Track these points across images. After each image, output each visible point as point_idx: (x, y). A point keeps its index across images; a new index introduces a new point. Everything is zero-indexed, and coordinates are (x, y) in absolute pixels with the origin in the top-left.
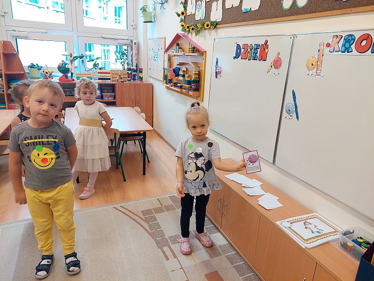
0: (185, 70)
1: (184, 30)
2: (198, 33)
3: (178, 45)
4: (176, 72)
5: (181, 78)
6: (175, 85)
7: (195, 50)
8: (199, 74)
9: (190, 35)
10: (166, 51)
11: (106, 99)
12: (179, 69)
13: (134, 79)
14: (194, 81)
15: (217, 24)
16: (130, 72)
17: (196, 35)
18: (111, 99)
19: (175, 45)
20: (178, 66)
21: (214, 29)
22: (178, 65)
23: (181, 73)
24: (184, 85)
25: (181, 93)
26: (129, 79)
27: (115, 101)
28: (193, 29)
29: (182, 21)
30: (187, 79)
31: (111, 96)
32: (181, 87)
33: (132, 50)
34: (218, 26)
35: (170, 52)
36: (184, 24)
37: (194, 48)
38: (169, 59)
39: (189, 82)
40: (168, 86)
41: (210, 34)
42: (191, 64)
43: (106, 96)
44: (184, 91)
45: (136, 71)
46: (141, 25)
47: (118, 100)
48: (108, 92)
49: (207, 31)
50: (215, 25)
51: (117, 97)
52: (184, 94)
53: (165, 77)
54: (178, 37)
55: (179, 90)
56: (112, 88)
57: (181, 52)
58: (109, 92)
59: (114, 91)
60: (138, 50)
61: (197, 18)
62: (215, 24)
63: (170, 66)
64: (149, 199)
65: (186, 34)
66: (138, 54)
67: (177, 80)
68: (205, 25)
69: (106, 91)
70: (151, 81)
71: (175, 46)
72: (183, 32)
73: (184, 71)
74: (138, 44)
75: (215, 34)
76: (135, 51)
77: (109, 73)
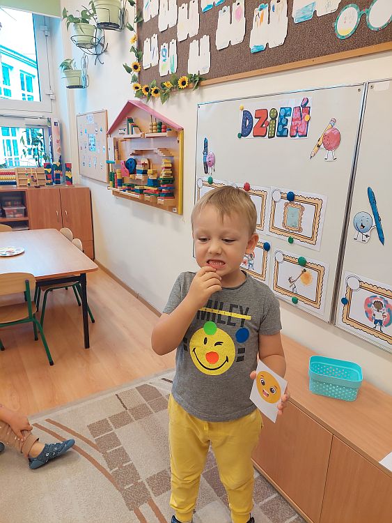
0: (147, 162)
1: (139, 94)
2: (165, 97)
3: (131, 120)
4: (131, 167)
5: (139, 176)
6: (130, 188)
7: (162, 126)
8: (173, 168)
9: (150, 103)
10: (110, 132)
11: (10, 217)
12: (135, 162)
13: (58, 182)
14: (165, 181)
15: (201, 79)
16: (49, 170)
17: (163, 102)
18: (19, 217)
19: (126, 122)
20: (133, 157)
21: (196, 88)
22: (133, 154)
23: (139, 167)
24: (145, 187)
25: (142, 201)
26: (49, 181)
27: (26, 219)
28: (156, 92)
29: (134, 80)
30: (151, 177)
31: (19, 211)
32: (141, 192)
33: (50, 134)
34: (203, 83)
35: (117, 134)
36: (138, 85)
37: (161, 124)
38: (117, 146)
39: (155, 183)
40: (118, 190)
41: (189, 99)
42: (158, 151)
43: (9, 211)
44: (147, 197)
45: (60, 168)
46: (63, 92)
47: (31, 218)
48: (13, 205)
49: (182, 94)
50: (198, 82)
51: (30, 213)
52: (147, 202)
53: (111, 176)
54: (129, 107)
55: (138, 196)
56: (21, 197)
57: (137, 133)
58: (16, 206)
59: (23, 203)
60: (61, 134)
61: (163, 73)
62: (197, 79)
63: (119, 158)
64: (101, 398)
65: (144, 101)
66: (61, 141)
67: (133, 180)
68: (180, 82)
69: (9, 203)
70: (88, 184)
71: (125, 124)
72: (138, 99)
73: (144, 164)
74: (61, 125)
75: (199, 96)
76: (55, 137)
77: (13, 174)
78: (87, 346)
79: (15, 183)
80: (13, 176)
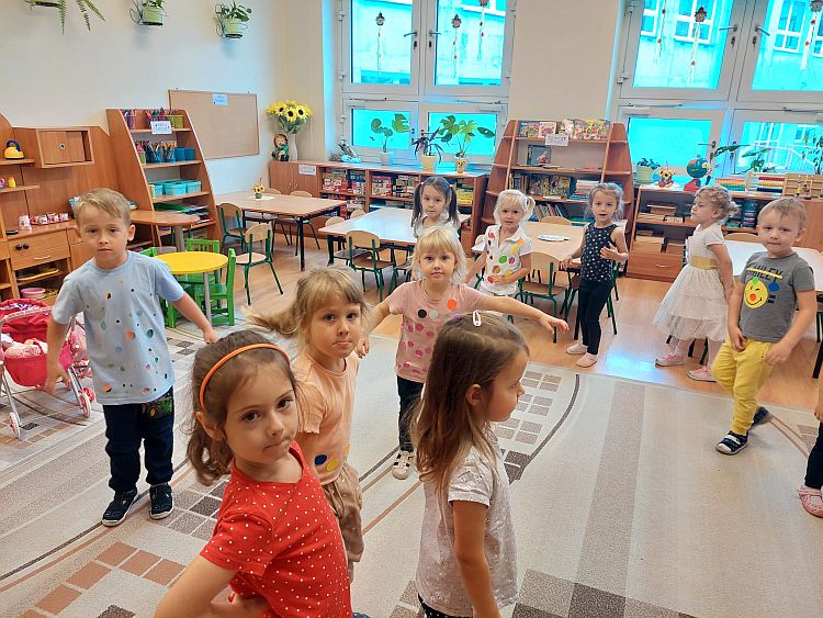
77: (782, 180)
78: (816, 375)
79: (780, 191)
80: (781, 183)
